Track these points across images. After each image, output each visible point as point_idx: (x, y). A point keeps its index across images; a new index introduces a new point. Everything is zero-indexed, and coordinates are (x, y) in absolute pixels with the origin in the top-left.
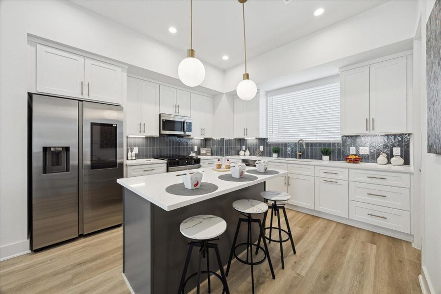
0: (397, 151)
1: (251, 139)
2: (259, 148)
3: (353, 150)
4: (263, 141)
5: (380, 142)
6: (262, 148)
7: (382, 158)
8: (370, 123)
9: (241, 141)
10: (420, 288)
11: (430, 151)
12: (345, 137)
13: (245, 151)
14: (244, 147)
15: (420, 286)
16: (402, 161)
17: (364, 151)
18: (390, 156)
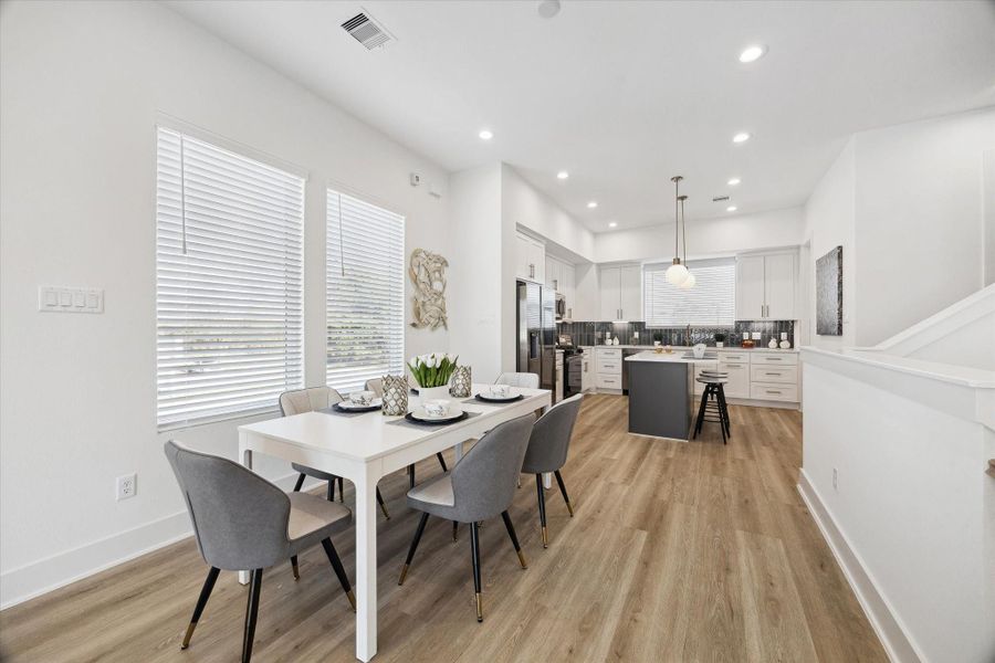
0: (784, 335)
1: (621, 324)
2: (633, 335)
3: (746, 336)
4: (639, 326)
5: (770, 326)
6: (636, 335)
7: (773, 343)
8: (765, 310)
9: (606, 326)
10: (802, 431)
11: (818, 333)
12: (738, 323)
13: (613, 339)
14: (608, 334)
15: (801, 426)
16: (789, 345)
17: (757, 336)
18: (779, 341)
